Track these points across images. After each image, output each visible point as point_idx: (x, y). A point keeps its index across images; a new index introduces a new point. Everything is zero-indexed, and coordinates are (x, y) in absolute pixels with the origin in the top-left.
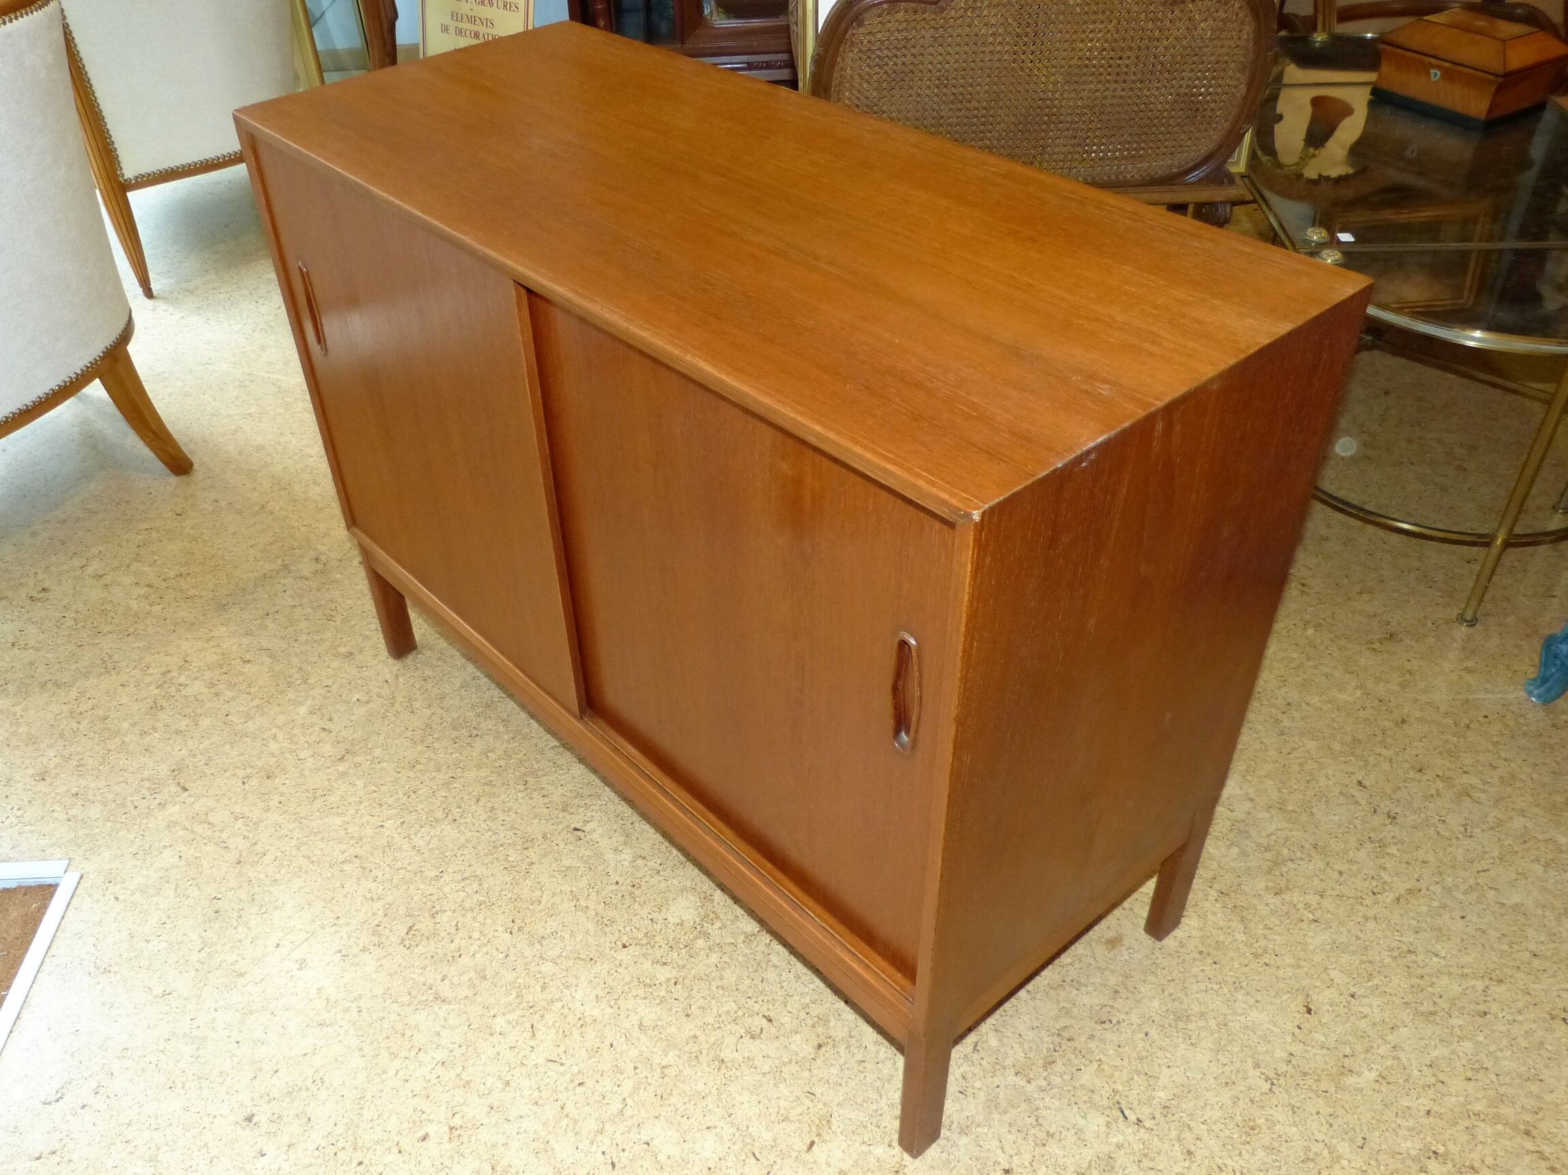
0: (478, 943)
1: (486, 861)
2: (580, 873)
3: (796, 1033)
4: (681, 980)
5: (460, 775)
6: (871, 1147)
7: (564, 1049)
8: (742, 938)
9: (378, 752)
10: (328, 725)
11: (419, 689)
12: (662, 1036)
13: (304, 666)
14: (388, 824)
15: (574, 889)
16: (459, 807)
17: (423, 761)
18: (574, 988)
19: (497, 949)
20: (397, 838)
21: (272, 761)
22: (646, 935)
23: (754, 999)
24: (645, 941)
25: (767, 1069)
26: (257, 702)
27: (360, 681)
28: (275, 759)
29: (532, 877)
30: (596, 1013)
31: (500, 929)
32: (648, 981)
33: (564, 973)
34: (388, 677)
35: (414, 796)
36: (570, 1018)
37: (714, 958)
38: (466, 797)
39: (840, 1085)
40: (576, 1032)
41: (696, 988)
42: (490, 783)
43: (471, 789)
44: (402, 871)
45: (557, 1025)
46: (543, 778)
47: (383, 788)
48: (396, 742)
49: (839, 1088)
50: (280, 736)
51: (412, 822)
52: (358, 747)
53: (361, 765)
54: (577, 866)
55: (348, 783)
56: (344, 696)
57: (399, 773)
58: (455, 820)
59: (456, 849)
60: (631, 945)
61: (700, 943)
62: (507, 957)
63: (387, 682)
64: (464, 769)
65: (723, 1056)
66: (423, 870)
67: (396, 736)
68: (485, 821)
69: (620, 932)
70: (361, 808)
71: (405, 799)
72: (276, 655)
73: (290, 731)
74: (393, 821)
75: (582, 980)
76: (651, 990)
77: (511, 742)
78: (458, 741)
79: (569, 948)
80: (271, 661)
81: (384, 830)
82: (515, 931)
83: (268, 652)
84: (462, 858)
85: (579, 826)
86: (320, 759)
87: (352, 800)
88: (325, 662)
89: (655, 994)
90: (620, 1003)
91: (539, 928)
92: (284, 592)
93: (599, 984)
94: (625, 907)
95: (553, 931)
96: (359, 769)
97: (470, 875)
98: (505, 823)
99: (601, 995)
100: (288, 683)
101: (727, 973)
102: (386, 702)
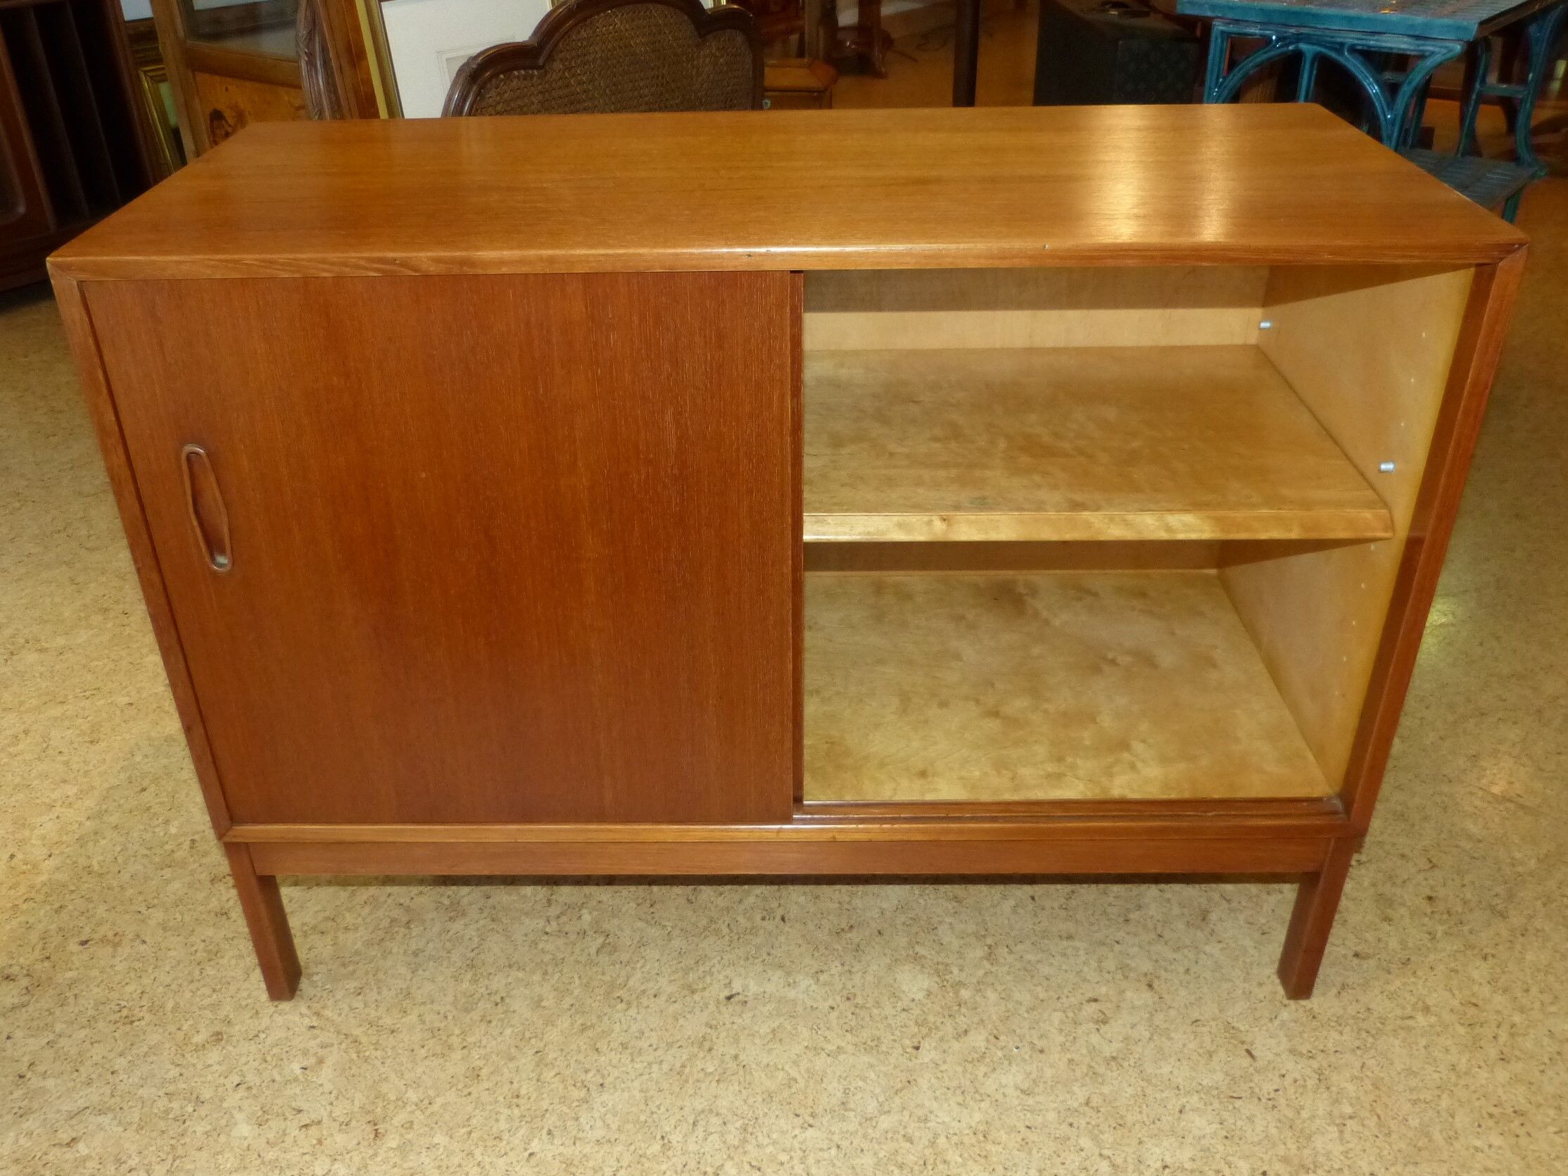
0: (796, 1161)
1: (691, 1091)
2: (789, 1028)
3: (1123, 992)
4: (995, 1032)
5: (542, 1045)
6: (1279, 1018)
7: (1001, 1168)
8: (986, 964)
9: (412, 1096)
10: (304, 1119)
11: (366, 1005)
12: (1050, 1083)
13: (171, 1088)
14: (535, 1146)
15: (806, 1044)
16: (587, 1071)
17: (480, 1063)
18: (932, 1117)
19: (821, 1150)
20: (568, 1151)
22: (917, 1023)
23: (1063, 996)
24: (925, 1030)
25: (1147, 1034)
27: (275, 1050)
29: (754, 1066)
30: (978, 1116)
31: (797, 1131)
32: (976, 1056)
33: (906, 1113)
34: (307, 1022)
35: (521, 1101)
36: (966, 1140)
37: (992, 995)
38: (581, 1057)
39: (1200, 998)
40: (989, 1147)
41: (1014, 1027)
42: (584, 1028)
43: (574, 1047)
45: (966, 1155)
46: (631, 983)
47: (474, 1121)
48: (420, 1070)
49: (1204, 1001)
51: (558, 1124)
52: (379, 1109)
53: (412, 1122)
54: (777, 1023)
55: (424, 1150)
56: (277, 1078)
57: (470, 1094)
58: (602, 1085)
59: (643, 1107)
60: (919, 1042)
61: (965, 994)
62: (838, 1147)
63: (313, 1027)
64: (536, 1037)
65: (1108, 1055)
66: (641, 1152)
67: (410, 1065)
68: (632, 1060)
69: (895, 1041)
70: (480, 1158)
71: (516, 1111)
72: (107, 1105)
73: (259, 1161)
74: (536, 1141)
75: (927, 1104)
76: (987, 1060)
77: (548, 977)
78: (488, 1018)
79: (878, 1091)
80: (110, 1116)
81: (538, 1156)
82: (811, 1121)
83: (89, 1111)
84: (663, 1109)
85: (727, 993)
86: (347, 1157)
87: (456, 1160)
88: (194, 1065)
89: (995, 1059)
90: (982, 1091)
91: (827, 1100)
92: (8, 1038)
93: (945, 1094)
94: (868, 1019)
95: (842, 1091)
96: (415, 1127)
97: (694, 1116)
98: (655, 1046)
99: (960, 1099)
100: (175, 1119)
101: (1017, 996)
102: (344, 1044)
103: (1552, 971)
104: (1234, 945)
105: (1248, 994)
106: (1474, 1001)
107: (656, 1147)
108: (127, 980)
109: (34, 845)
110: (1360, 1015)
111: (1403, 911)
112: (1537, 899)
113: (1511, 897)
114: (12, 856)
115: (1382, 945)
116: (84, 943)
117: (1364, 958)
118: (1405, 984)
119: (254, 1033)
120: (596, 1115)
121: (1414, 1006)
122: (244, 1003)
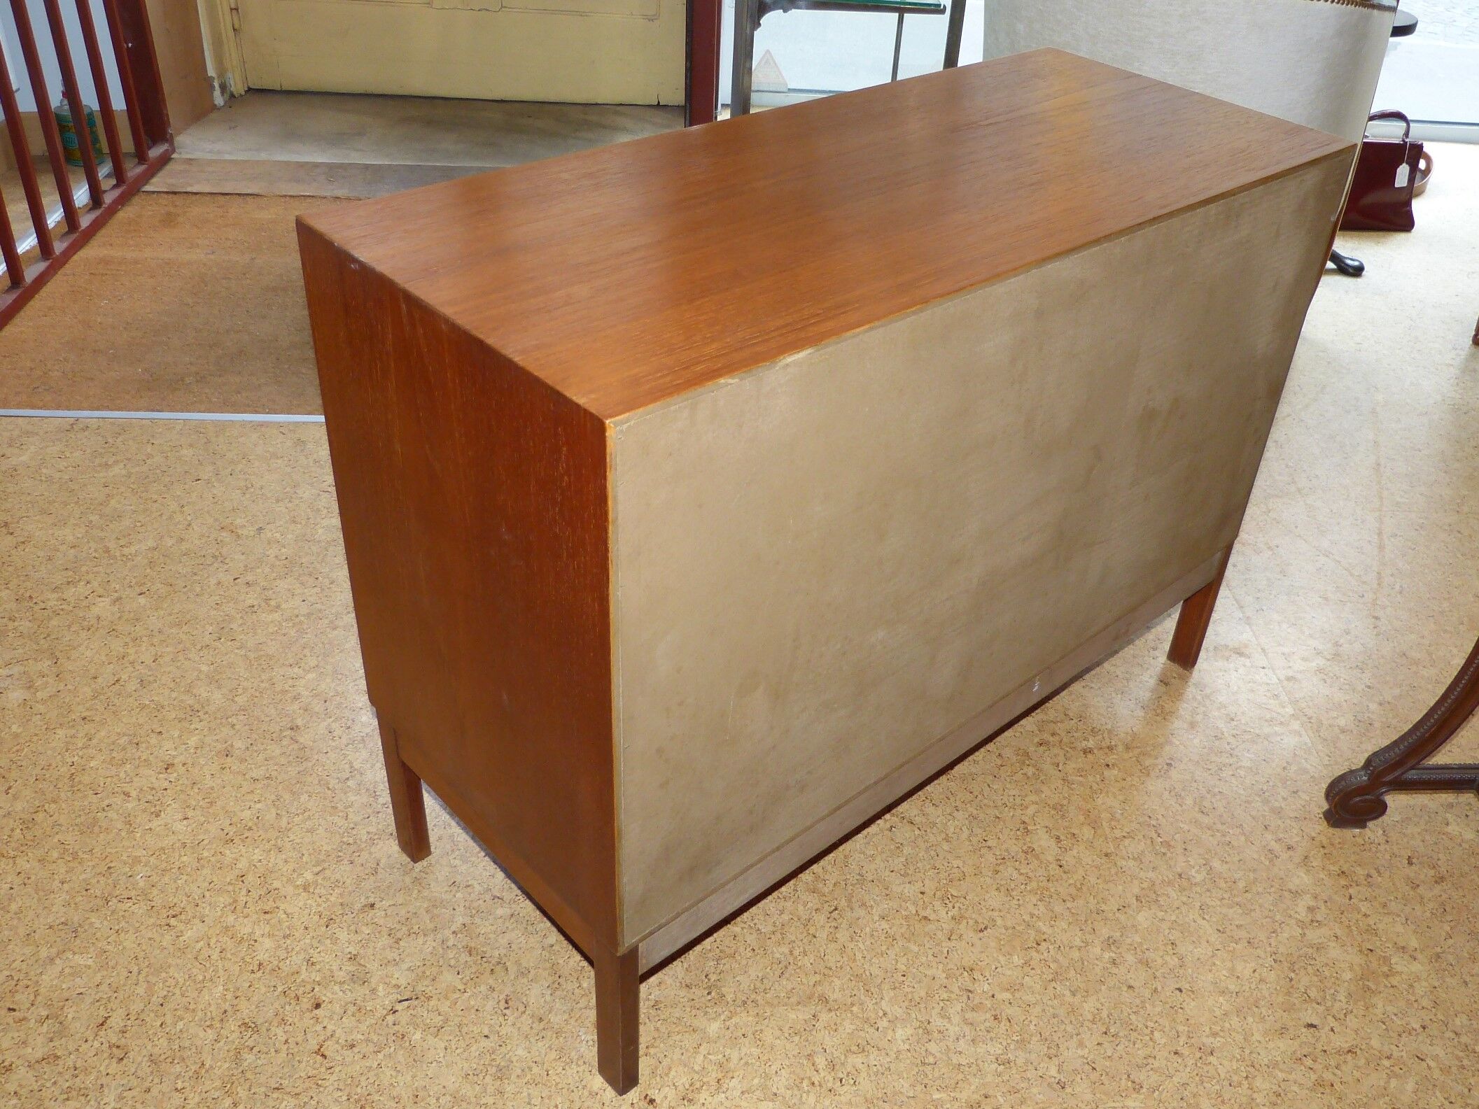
106: (267, 916)
117: (365, 906)
118: (327, 900)
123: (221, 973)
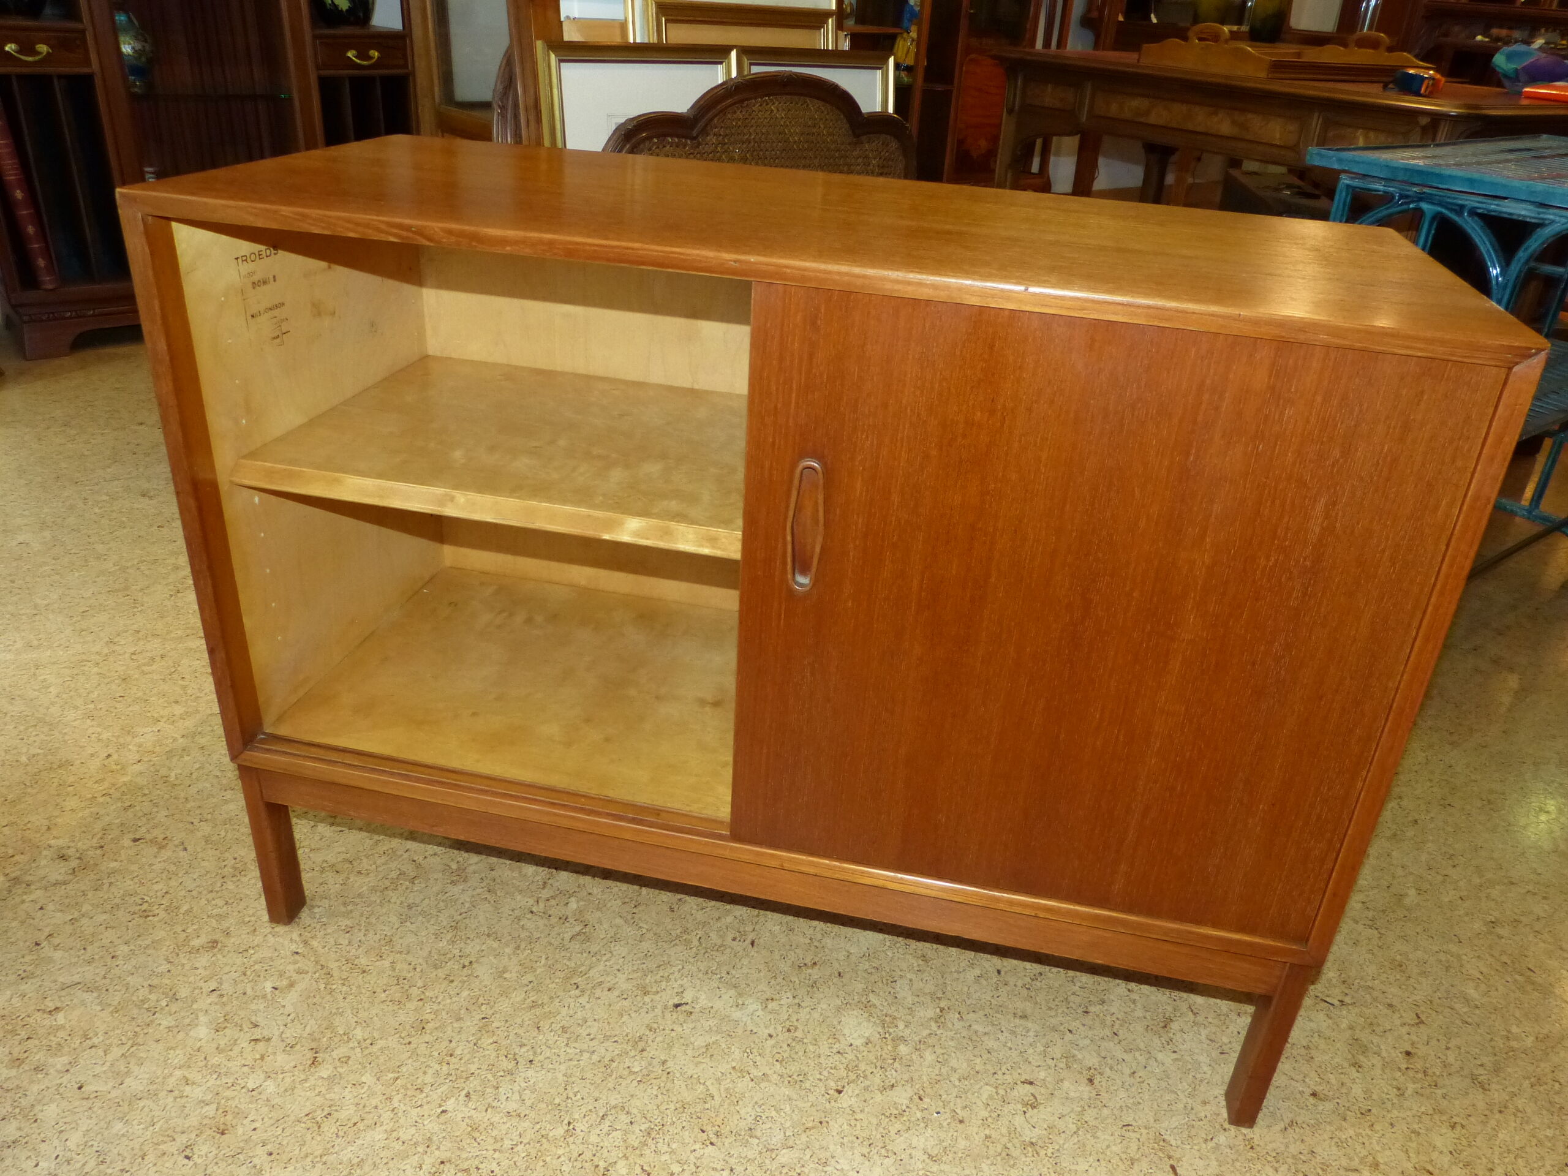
1: (611, 1085)
2: (723, 1046)
3: (1062, 1080)
4: (921, 1092)
5: (491, 1012)
6: (1215, 1140)
8: (934, 1026)
9: (359, 1033)
10: (257, 1033)
11: (350, 943)
12: (960, 1155)
13: (155, 981)
14: (450, 1105)
15: (734, 1064)
16: (522, 1046)
17: (429, 1017)
18: (833, 1162)
20: (478, 1116)
21: (210, 1110)
22: (847, 1068)
23: (1000, 1073)
24: (853, 1076)
25: (1073, 1128)
26: (116, 1052)
27: (256, 967)
28: (214, 1106)
29: (678, 1075)
31: (697, 1146)
32: (896, 1112)
33: (808, 1153)
34: (294, 947)
35: (453, 1060)
37: (929, 1057)
38: (521, 1032)
39: (1139, 1103)
41: (942, 1092)
42: (534, 1005)
43: (519, 1021)
44: (520, 1148)
46: (591, 973)
47: (404, 1069)
48: (374, 1012)
49: (1141, 1107)
50: (193, 1075)
51: (479, 1088)
52: (325, 1039)
53: (349, 1058)
54: (714, 1039)
55: (350, 1085)
56: (249, 992)
57: (410, 1043)
58: (531, 1061)
59: (561, 1090)
60: (844, 1087)
61: (903, 1049)
62: (732, 1170)
63: (297, 953)
64: (488, 1004)
65: (1027, 1139)
66: (544, 1132)
67: (366, 1005)
68: (567, 1044)
69: (820, 1080)
70: (396, 1105)
71: (445, 1068)
72: (97, 984)
73: (204, 1062)
74: (453, 1099)
75: (832, 1147)
76: (905, 1118)
77: (518, 952)
78: (452, 978)
79: (788, 1124)
80: (95, 994)
81: (450, 1115)
82: (714, 1140)
83: (80, 986)
84: (579, 1096)
85: (676, 1001)
86: (281, 1076)
87: (374, 1102)
88: (183, 965)
89: (913, 1119)
90: (889, 1147)
91: (736, 1122)
92: (41, 908)
93: (852, 1142)
94: (801, 1053)
95: (753, 1117)
96: (350, 1062)
97: (605, 1109)
98: (592, 1037)
99: (865, 1151)
100: (148, 1010)
101: (953, 1063)
102: (317, 974)
103: (1524, 1155)
104: (1188, 1058)
105: (1188, 1110)
106: (1431, 1169)
107: (560, 1131)
108: (158, 879)
109: (130, 750)
110: (1302, 1157)
111: (1376, 1060)
112: (1525, 1078)
113: (1497, 1070)
114: (109, 756)
115: (1344, 1091)
116: (135, 840)
117: (1321, 1100)
118: (1358, 1135)
119: (245, 947)
120: (516, 1088)
121: (1362, 1160)
122: (247, 919)
123: (1496, 1149)
